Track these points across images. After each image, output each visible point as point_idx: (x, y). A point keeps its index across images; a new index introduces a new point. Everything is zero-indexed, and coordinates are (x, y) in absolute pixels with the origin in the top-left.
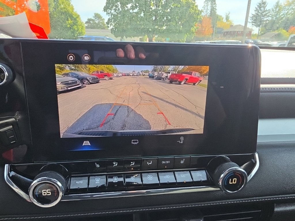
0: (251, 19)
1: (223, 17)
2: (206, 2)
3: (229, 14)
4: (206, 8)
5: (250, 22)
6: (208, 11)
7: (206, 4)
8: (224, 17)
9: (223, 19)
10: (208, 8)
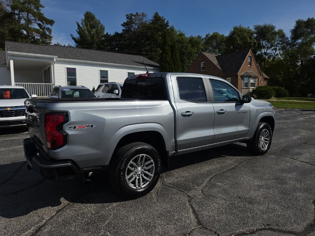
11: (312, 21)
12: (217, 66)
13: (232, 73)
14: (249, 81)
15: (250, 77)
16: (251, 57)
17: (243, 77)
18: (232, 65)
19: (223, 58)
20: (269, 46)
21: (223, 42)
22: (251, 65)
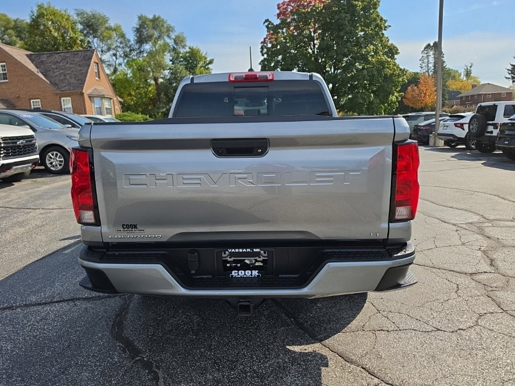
0: (510, 72)
1: (460, 72)
2: (426, 52)
3: (471, 67)
4: (426, 61)
5: (509, 78)
6: (430, 65)
7: (425, 55)
8: (462, 72)
9: (460, 75)
10: (429, 61)
11: (159, 19)
12: (37, 73)
13: (72, 89)
14: (102, 104)
15: (102, 97)
16: (97, 63)
17: (91, 97)
18: (68, 74)
19: (44, 59)
20: (105, 48)
21: (10, 28)
22: (99, 78)
